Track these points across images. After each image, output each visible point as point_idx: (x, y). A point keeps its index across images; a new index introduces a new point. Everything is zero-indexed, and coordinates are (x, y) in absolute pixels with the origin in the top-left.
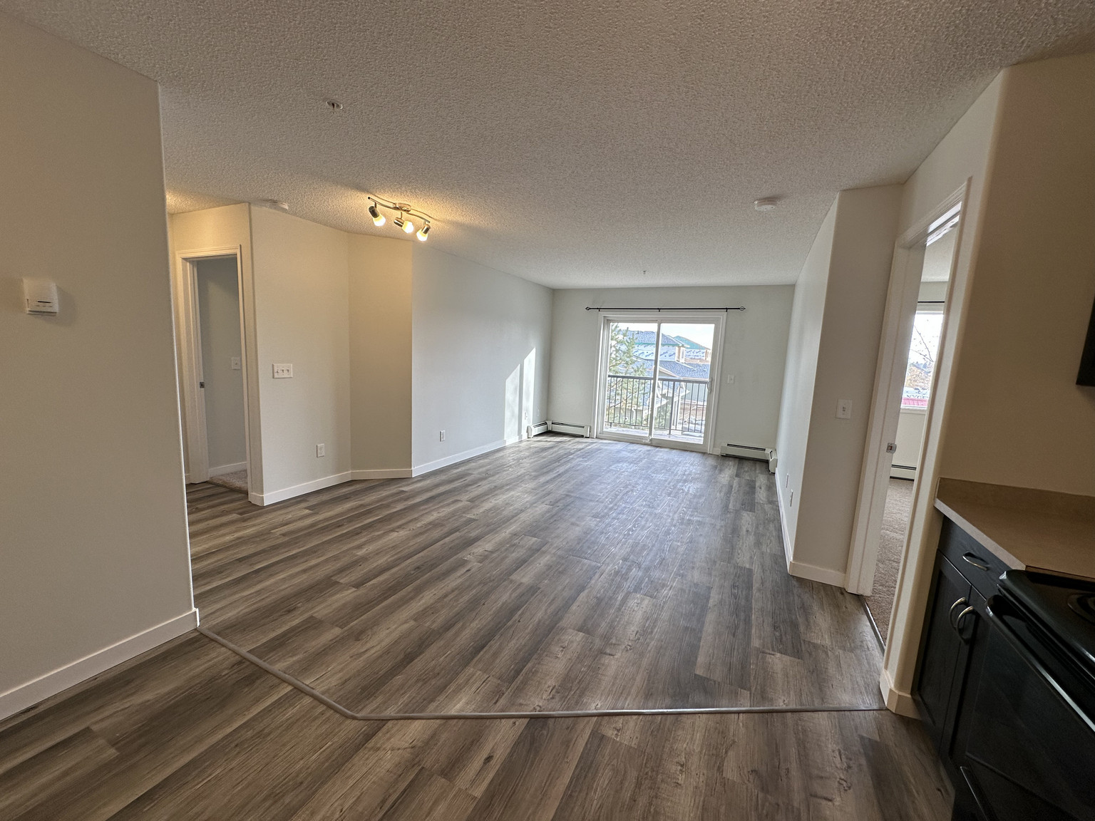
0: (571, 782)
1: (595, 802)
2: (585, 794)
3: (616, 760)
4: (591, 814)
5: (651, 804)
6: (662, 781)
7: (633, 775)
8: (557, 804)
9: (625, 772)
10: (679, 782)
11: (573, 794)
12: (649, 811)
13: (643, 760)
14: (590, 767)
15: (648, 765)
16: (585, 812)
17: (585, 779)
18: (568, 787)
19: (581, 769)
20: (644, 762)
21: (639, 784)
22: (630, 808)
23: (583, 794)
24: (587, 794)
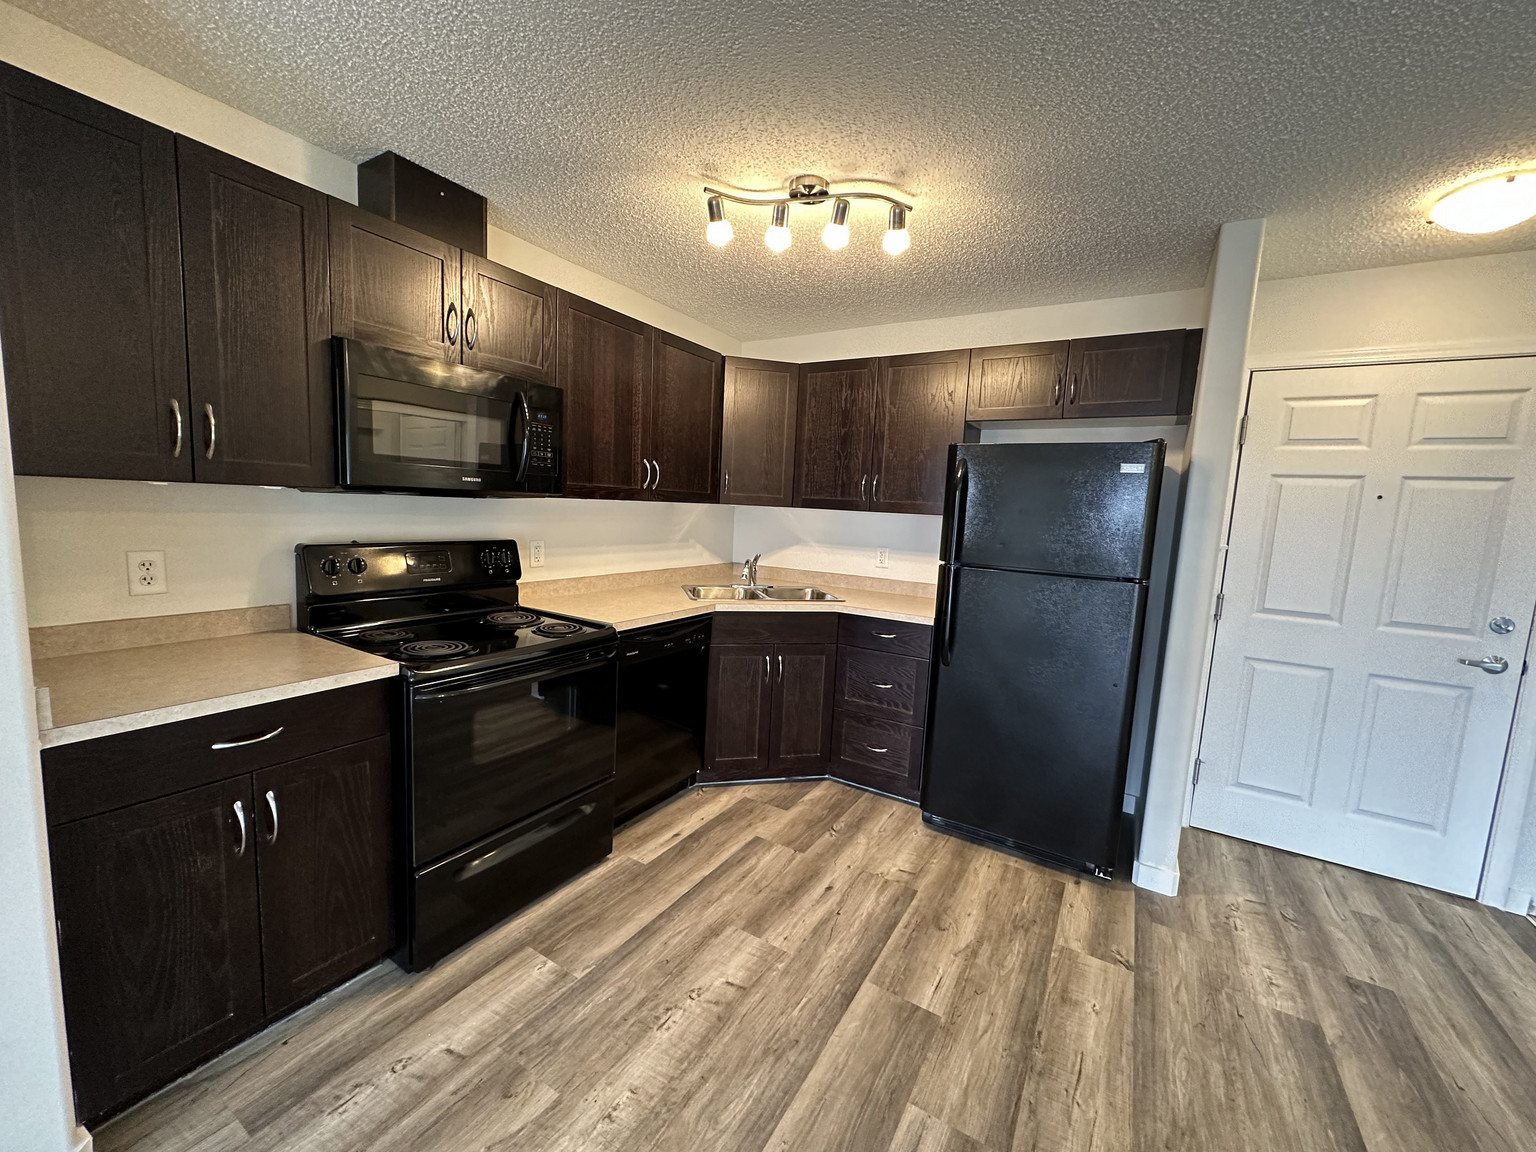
0: (783, 1111)
1: (755, 1081)
2: (766, 1094)
3: (708, 1136)
4: (761, 1071)
5: (684, 1071)
6: (652, 1098)
7: (690, 1113)
8: (805, 1086)
9: (699, 1117)
10: (629, 1094)
11: (782, 1094)
12: (689, 1064)
13: (664, 1133)
14: (750, 1131)
15: (661, 1122)
16: (770, 1072)
17: (761, 1115)
18: (787, 1106)
19: (765, 1128)
20: (663, 1129)
21: (688, 1097)
22: (711, 1070)
23: (768, 1094)
24: (763, 1093)
